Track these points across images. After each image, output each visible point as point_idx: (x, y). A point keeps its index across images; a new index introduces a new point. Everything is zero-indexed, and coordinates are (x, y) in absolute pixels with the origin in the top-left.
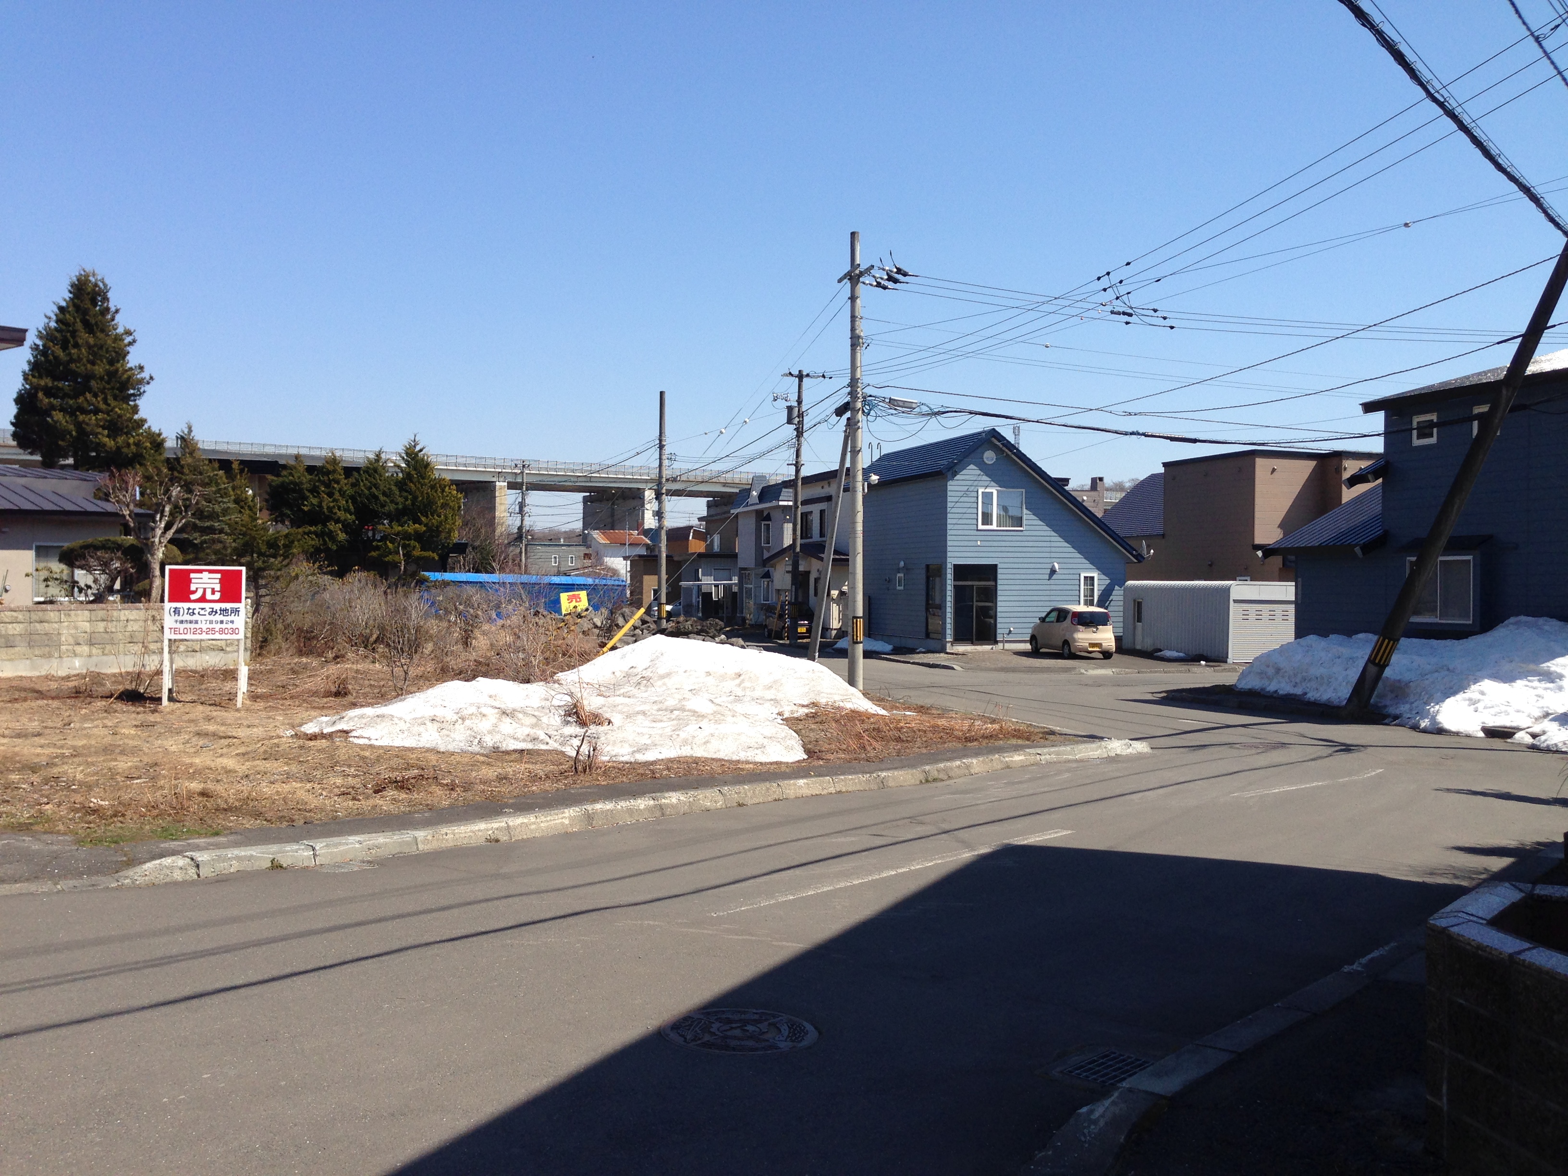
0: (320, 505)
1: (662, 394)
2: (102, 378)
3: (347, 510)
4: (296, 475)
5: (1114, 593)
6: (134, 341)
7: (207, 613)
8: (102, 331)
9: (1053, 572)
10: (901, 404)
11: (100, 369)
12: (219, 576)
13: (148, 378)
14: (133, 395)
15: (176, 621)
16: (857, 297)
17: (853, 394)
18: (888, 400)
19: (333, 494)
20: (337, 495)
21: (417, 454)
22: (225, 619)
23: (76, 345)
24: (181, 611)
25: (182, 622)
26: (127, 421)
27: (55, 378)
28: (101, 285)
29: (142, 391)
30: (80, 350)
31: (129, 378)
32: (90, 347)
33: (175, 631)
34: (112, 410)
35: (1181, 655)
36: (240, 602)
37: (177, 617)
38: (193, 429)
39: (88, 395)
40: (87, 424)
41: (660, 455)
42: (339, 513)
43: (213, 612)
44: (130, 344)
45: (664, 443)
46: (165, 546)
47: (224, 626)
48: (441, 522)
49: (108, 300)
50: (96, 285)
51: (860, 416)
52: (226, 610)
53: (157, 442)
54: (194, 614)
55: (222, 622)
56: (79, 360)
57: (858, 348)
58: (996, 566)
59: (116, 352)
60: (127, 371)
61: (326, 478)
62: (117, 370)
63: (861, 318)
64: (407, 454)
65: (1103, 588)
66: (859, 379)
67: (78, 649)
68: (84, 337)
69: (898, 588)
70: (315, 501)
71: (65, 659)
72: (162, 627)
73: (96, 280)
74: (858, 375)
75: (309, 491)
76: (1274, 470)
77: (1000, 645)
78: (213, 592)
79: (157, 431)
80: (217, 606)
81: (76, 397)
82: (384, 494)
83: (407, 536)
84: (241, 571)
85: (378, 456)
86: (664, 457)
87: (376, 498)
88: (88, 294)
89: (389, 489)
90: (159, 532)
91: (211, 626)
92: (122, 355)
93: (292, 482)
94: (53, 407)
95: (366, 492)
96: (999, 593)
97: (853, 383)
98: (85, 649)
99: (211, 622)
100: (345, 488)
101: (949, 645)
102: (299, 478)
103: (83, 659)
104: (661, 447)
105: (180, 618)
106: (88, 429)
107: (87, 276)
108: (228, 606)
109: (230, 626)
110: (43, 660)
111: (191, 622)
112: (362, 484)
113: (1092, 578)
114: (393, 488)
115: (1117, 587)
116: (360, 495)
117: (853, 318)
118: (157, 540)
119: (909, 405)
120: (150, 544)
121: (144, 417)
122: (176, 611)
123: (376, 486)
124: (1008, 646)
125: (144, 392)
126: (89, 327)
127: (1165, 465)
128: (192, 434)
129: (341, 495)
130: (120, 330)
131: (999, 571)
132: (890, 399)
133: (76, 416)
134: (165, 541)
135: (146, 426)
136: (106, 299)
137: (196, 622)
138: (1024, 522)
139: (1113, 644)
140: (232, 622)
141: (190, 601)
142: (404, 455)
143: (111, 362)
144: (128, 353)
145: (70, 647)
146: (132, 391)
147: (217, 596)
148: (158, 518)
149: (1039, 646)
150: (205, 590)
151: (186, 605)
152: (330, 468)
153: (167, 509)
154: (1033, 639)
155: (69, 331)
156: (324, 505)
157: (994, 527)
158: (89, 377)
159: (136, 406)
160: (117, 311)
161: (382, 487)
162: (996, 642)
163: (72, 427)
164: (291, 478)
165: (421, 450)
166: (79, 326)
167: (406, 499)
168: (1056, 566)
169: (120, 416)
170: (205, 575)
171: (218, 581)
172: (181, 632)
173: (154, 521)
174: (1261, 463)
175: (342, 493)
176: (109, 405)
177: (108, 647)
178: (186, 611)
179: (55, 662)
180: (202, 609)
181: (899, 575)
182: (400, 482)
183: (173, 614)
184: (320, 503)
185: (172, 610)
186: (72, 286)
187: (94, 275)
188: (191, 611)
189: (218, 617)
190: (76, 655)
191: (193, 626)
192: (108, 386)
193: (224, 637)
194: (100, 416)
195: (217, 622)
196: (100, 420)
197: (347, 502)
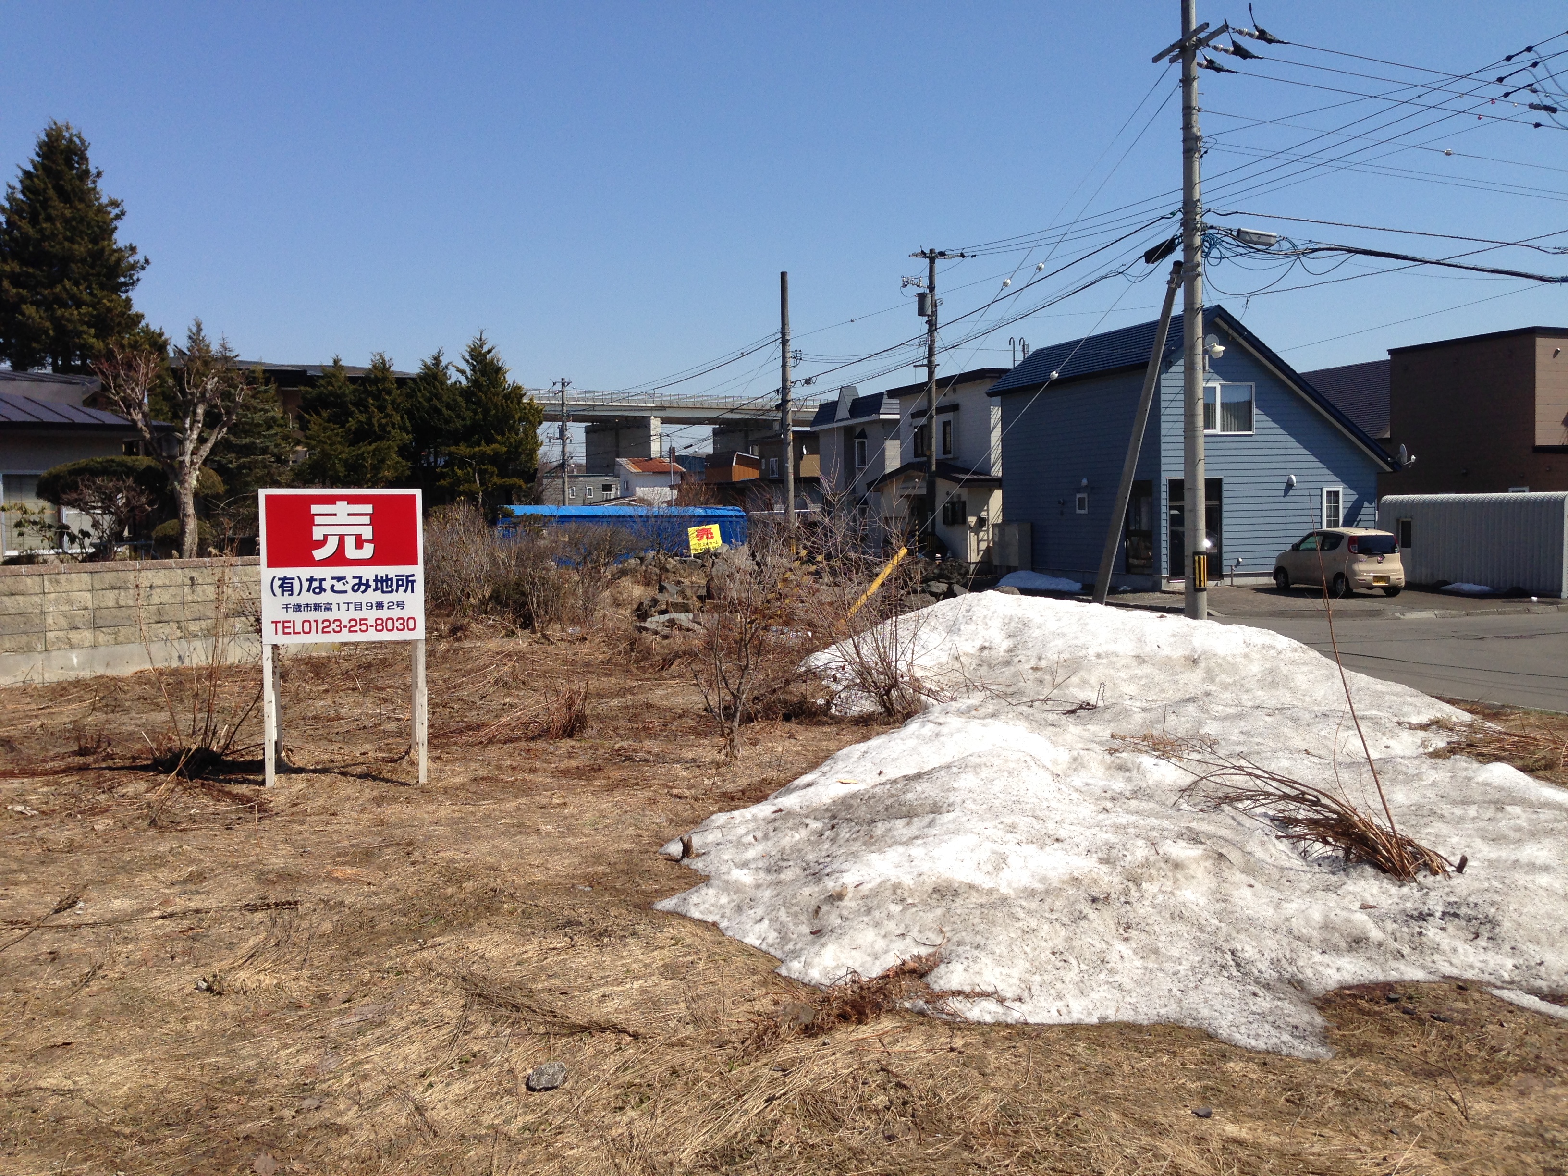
0: (369, 422)
1: (783, 275)
2: (83, 261)
3: (403, 429)
4: (336, 385)
5: (1363, 511)
6: (123, 213)
7: (348, 587)
8: (81, 200)
9: (1289, 486)
10: (1255, 238)
11: (80, 249)
12: (368, 508)
13: (142, 261)
14: (125, 284)
15: (287, 607)
16: (1194, 79)
17: (1189, 224)
18: (1235, 233)
19: (385, 408)
20: (389, 409)
21: (485, 355)
22: (386, 598)
23: (49, 219)
24: (296, 584)
25: (298, 608)
26: (118, 316)
27: (23, 262)
28: (77, 141)
29: (135, 278)
30: (54, 224)
31: (119, 261)
32: (67, 221)
33: (286, 627)
34: (99, 303)
35: (1486, 588)
36: (415, 563)
37: (287, 599)
38: (202, 326)
39: (67, 284)
40: (69, 320)
41: (784, 352)
42: (393, 432)
43: (361, 585)
44: (118, 217)
45: (788, 337)
46: (200, 469)
47: (384, 614)
48: (520, 442)
49: (86, 159)
50: (71, 141)
51: (1199, 257)
52: (387, 580)
53: (157, 343)
54: (322, 590)
55: (380, 605)
56: (53, 236)
57: (1197, 155)
58: (1221, 480)
59: (99, 227)
60: (115, 251)
61: (374, 388)
62: (103, 250)
63: (1199, 111)
64: (472, 356)
65: (1349, 505)
66: (1198, 200)
67: (75, 636)
68: (58, 207)
69: (1078, 511)
70: (362, 418)
71: (54, 653)
72: (258, 620)
73: (71, 135)
74: (1197, 196)
75: (354, 405)
76: (1557, 352)
77: (1227, 581)
78: (360, 543)
79: (158, 331)
80: (369, 573)
81: (52, 285)
82: (448, 407)
83: (483, 458)
84: (414, 497)
85: (437, 359)
86: (789, 355)
87: (438, 411)
88: (62, 152)
89: (454, 400)
90: (189, 446)
91: (358, 615)
92: (107, 231)
93: (331, 394)
94: (22, 300)
95: (426, 404)
96: (1225, 515)
97: (1189, 206)
98: (87, 636)
99: (358, 606)
100: (399, 401)
101: (1164, 582)
102: (340, 388)
103: (84, 651)
104: (784, 342)
105: (294, 600)
106: (70, 327)
107: (59, 131)
108: (392, 571)
109: (396, 613)
110: (19, 657)
111: (317, 607)
112: (419, 395)
113: (1336, 493)
114: (459, 399)
115: (1366, 504)
116: (418, 409)
117: (1188, 109)
118: (187, 459)
119: (1263, 239)
120: (177, 466)
121: (141, 311)
122: (286, 585)
123: (438, 397)
124: (1237, 581)
125: (138, 280)
126: (65, 196)
127: (1391, 352)
128: (203, 334)
129: (394, 409)
130: (104, 200)
131: (1225, 487)
132: (1239, 231)
133: (53, 310)
134: (199, 460)
135: (143, 324)
136: (84, 159)
137: (328, 607)
138: (1255, 424)
139: (1403, 577)
140: (401, 605)
141: (313, 563)
142: (468, 357)
143: (95, 241)
144: (116, 228)
145: (61, 634)
146: (122, 279)
147: (368, 551)
148: (187, 426)
149: (1290, 581)
150: (342, 538)
151: (305, 572)
152: (380, 375)
153: (200, 410)
154: (1279, 572)
155: (39, 201)
156: (375, 421)
157: (1218, 431)
158: (67, 259)
159: (128, 300)
160: (99, 174)
161: (445, 398)
162: (1221, 576)
163: (48, 324)
164: (330, 388)
165: (489, 351)
166: (51, 192)
167: (475, 413)
168: (1293, 477)
169: (109, 310)
170: (342, 507)
171: (367, 520)
172: (298, 628)
173: (183, 430)
174: (1541, 343)
175: (396, 409)
176: (94, 296)
177: (123, 631)
178: (306, 585)
179: (38, 659)
180: (339, 579)
181: (1078, 496)
182: (466, 391)
183: (278, 591)
184: (369, 419)
185: (277, 583)
186: (40, 147)
187: (68, 128)
188: (316, 584)
189: (373, 596)
190: (72, 647)
191: (321, 615)
192: (91, 271)
193: (385, 636)
194: (84, 309)
195: (370, 606)
196: (85, 314)
197: (402, 417)
